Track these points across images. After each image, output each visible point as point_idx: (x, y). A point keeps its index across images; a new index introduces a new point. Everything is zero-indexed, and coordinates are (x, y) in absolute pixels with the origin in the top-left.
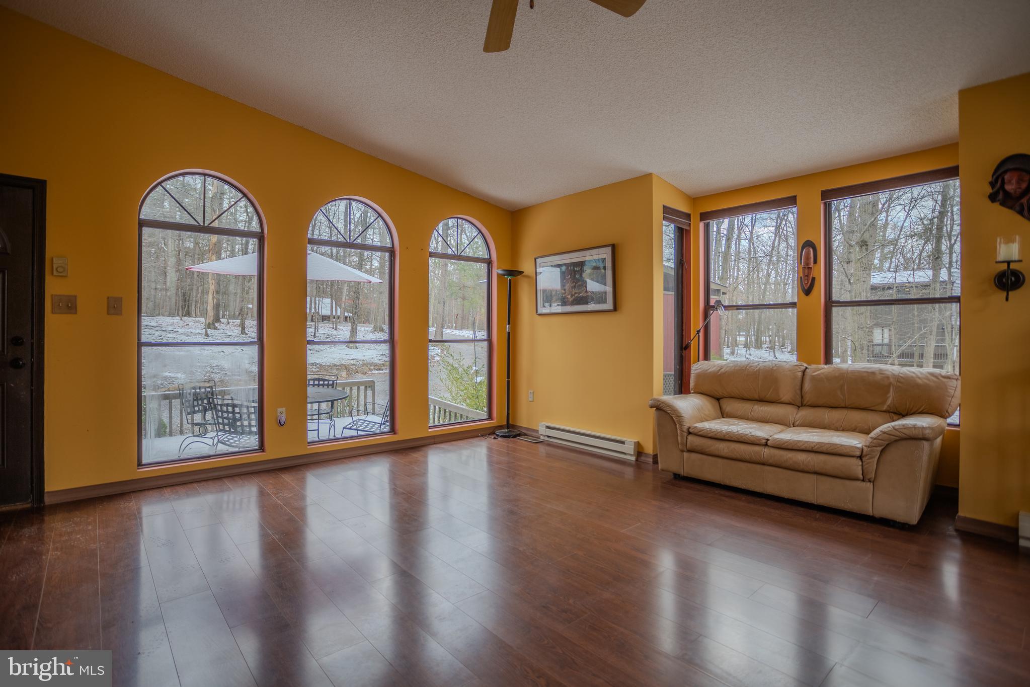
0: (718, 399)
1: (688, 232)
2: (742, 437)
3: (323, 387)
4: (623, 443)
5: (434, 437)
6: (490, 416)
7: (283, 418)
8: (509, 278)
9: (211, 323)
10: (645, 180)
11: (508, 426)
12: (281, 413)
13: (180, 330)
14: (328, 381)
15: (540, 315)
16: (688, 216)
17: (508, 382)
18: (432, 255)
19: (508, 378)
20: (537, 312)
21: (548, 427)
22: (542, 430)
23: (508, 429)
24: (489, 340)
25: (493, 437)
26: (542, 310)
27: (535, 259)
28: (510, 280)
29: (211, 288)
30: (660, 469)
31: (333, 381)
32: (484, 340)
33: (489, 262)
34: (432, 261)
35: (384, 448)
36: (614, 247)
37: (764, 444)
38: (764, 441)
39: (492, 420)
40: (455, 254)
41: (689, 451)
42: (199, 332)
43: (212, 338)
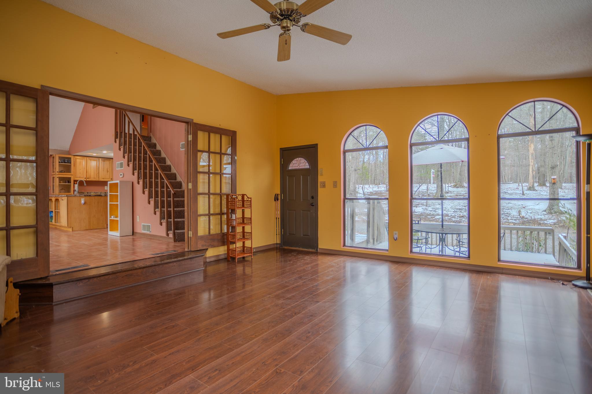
5: (502, 269)
9: (531, 187)
12: (396, 234)
24: (579, 199)
32: (575, 199)
40: (533, 131)
42: (520, 192)
43: (528, 196)
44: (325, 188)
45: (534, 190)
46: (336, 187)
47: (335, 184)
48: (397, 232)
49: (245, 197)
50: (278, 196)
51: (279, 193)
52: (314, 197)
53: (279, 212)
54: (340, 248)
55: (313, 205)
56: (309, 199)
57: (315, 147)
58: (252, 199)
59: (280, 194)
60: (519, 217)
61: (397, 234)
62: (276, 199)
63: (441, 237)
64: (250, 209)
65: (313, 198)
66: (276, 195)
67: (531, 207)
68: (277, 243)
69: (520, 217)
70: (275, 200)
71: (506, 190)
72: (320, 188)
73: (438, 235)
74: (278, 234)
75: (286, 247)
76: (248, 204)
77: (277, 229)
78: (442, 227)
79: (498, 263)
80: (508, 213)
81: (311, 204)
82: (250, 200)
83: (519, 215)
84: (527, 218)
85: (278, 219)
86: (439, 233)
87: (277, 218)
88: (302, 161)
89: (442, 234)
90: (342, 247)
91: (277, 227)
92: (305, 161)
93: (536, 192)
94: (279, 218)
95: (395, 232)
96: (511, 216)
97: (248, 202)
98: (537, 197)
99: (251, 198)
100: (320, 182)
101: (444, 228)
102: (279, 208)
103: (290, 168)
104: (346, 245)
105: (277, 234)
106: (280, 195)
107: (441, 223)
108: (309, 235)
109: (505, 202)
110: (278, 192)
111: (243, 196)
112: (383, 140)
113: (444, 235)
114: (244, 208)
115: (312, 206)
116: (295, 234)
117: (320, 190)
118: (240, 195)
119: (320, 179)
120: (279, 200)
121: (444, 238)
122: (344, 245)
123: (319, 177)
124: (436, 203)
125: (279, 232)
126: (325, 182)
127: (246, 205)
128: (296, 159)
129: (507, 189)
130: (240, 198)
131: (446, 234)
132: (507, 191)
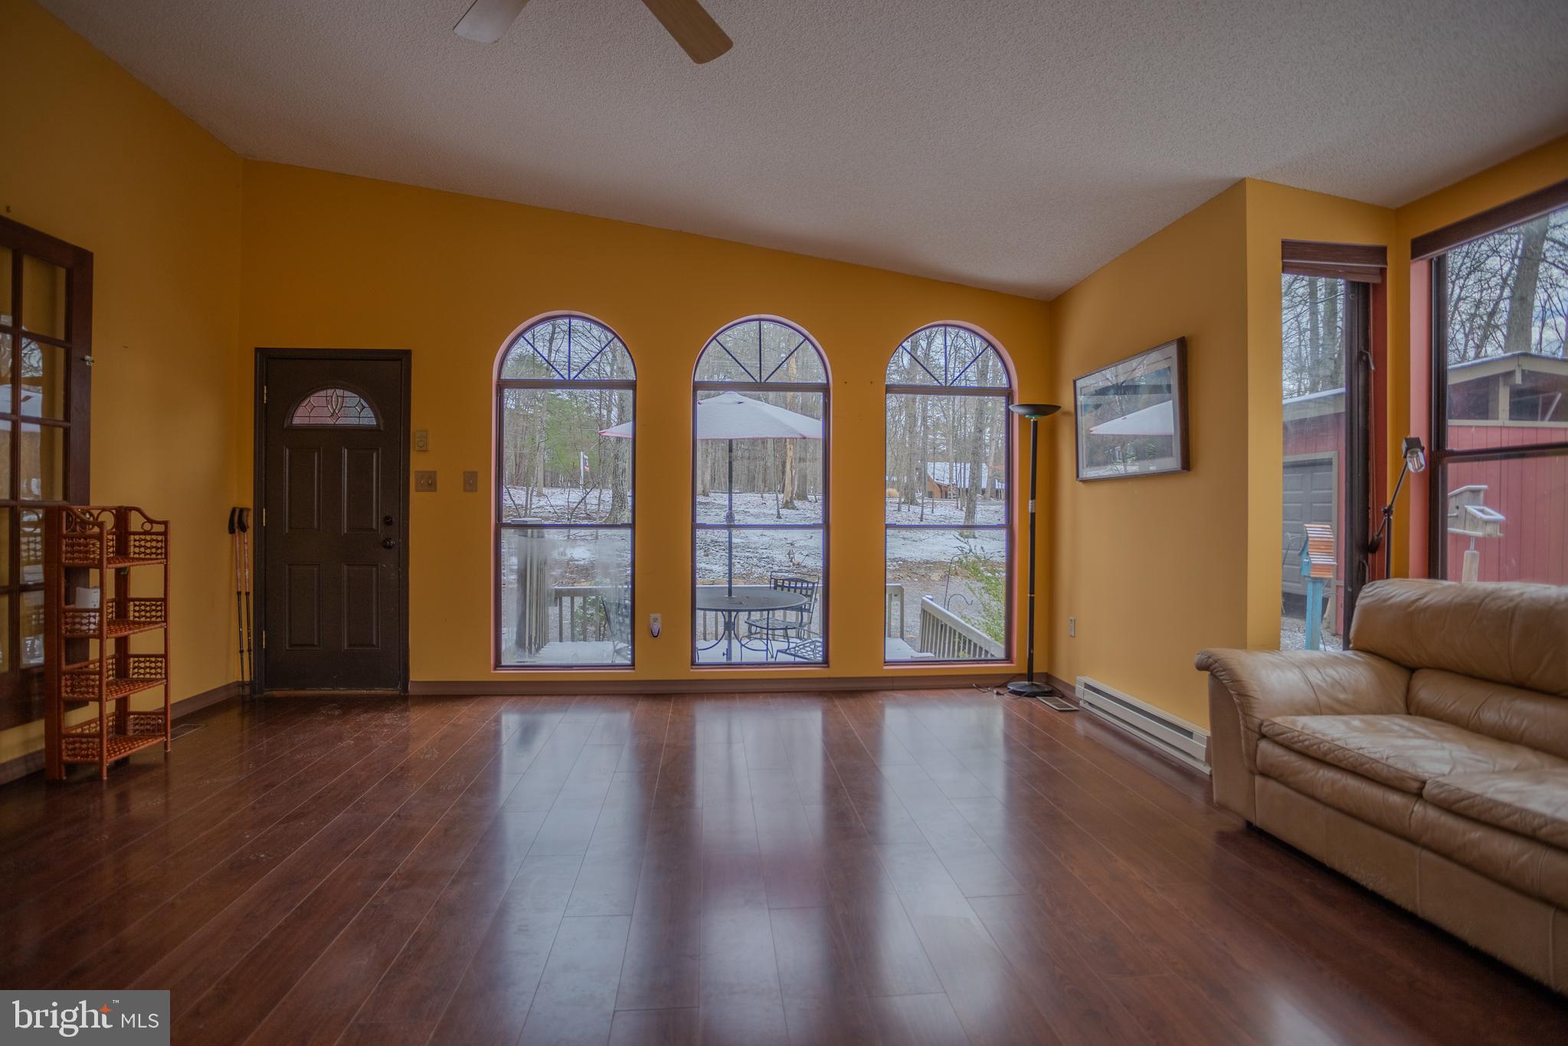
0: (1411, 670)
1: (1380, 288)
2: (1362, 765)
3: (782, 590)
4: (1190, 734)
5: (893, 679)
6: (1009, 657)
7: (656, 627)
8: (1033, 419)
10: (1232, 195)
11: (1030, 676)
12: (655, 620)
13: (752, 511)
14: (808, 582)
15: (1085, 481)
16: (1380, 253)
17: (1032, 600)
18: (890, 389)
19: (1032, 591)
20: (1078, 476)
21: (1088, 686)
22: (1080, 691)
23: (1029, 681)
24: (1009, 526)
25: (995, 691)
26: (1089, 473)
27: (1075, 382)
28: (1035, 423)
29: (789, 455)
30: (1215, 802)
31: (814, 584)
32: (998, 527)
33: (1008, 394)
34: (892, 401)
35: (790, 686)
36: (1183, 345)
37: (1415, 791)
38: (1416, 785)
39: (1012, 662)
40: (942, 385)
41: (1264, 774)
42: (771, 512)
43: (787, 520)
44: (435, 491)
45: (794, 508)
46: (471, 491)
47: (471, 482)
48: (658, 615)
49: (134, 516)
50: (245, 514)
51: (248, 502)
52: (397, 522)
53: (248, 573)
54: (482, 672)
55: (390, 547)
56: (374, 526)
57: (401, 359)
58: (172, 527)
59: (252, 508)
60: (792, 564)
61: (660, 620)
62: (236, 525)
63: (727, 620)
64: (162, 566)
65: (388, 521)
66: (234, 510)
67: (802, 543)
68: (243, 681)
69: (794, 565)
70: (232, 531)
71: (745, 507)
72: (417, 490)
73: (720, 613)
74: (245, 648)
75: (276, 693)
76: (148, 544)
77: (241, 633)
78: (730, 593)
79: (885, 668)
80: (768, 557)
81: (385, 541)
82: (160, 528)
83: (791, 561)
84: (805, 567)
85: (243, 597)
86: (722, 611)
87: (239, 593)
88: (349, 402)
89: (730, 611)
90: (492, 672)
91: (240, 626)
92: (362, 400)
93: (798, 512)
94: (247, 594)
95: (653, 616)
96: (776, 563)
97: (148, 537)
98: (803, 523)
99: (165, 523)
100: (417, 472)
101: (733, 596)
102: (248, 557)
103: (296, 421)
104: (503, 664)
105: (241, 652)
106: (251, 514)
107: (727, 586)
108: (374, 643)
109: (754, 534)
110: (246, 499)
111: (122, 515)
112: (619, 364)
113: (734, 614)
114: (127, 564)
115: (384, 549)
116: (316, 643)
117: (417, 499)
118: (110, 510)
119: (418, 463)
120: (250, 531)
121: (733, 620)
122: (498, 664)
123: (414, 456)
124: (616, 537)
125: (249, 643)
126: (435, 472)
127: (137, 550)
128: (323, 393)
129: (745, 504)
130: (108, 520)
131: (738, 611)
132: (747, 510)
